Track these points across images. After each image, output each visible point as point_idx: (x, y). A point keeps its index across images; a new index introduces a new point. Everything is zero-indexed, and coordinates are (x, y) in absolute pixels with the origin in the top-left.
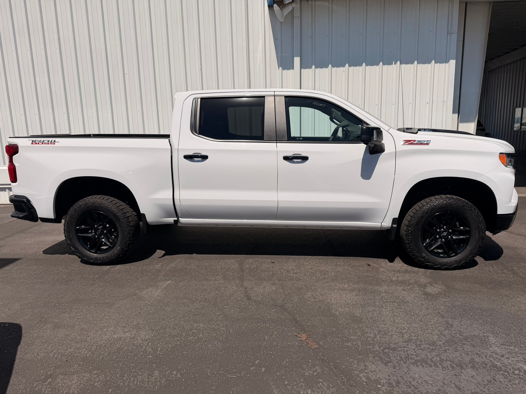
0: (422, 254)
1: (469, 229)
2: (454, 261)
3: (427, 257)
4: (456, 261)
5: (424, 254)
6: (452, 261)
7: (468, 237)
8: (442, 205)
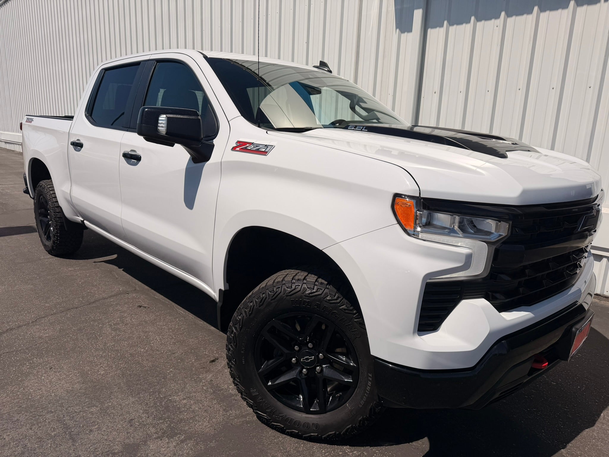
0: (252, 391)
1: (355, 365)
2: (313, 424)
3: (260, 398)
4: (317, 426)
5: (255, 390)
6: (308, 424)
7: (351, 381)
8: (301, 297)
